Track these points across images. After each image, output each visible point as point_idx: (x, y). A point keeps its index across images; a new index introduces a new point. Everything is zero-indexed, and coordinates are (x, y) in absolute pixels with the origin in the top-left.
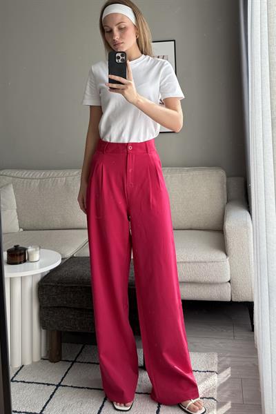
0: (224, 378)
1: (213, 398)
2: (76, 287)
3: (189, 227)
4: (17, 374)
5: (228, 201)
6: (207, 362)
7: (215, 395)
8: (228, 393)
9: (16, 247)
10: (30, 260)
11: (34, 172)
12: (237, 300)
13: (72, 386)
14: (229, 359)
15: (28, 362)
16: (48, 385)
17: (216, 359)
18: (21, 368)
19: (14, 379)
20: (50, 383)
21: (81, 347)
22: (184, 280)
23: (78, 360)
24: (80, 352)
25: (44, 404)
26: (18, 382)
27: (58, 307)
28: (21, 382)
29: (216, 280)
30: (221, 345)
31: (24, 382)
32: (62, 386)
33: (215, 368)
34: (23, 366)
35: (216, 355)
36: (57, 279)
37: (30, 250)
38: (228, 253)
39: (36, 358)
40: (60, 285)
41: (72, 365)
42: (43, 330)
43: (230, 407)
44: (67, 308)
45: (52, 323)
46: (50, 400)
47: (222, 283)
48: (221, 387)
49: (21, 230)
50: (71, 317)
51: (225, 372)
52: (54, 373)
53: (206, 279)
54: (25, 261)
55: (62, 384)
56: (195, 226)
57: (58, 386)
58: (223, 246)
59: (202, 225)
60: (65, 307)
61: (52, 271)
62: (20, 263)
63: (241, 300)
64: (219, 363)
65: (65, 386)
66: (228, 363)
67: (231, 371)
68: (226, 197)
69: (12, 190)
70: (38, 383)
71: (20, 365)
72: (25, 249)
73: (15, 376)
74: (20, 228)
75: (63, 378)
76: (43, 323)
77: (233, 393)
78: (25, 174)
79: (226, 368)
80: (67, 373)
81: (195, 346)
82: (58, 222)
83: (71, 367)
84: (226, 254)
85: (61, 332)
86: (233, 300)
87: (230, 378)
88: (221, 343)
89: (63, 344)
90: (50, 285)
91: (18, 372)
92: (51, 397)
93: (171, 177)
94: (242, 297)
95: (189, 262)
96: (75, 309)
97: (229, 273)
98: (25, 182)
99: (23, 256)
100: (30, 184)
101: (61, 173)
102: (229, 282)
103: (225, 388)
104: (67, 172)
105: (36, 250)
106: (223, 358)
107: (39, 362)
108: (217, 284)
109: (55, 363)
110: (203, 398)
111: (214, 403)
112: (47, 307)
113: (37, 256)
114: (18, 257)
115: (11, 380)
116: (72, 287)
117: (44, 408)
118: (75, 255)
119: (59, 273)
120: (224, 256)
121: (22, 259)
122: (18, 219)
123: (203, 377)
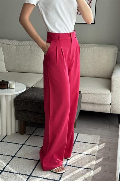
0: (102, 147)
1: (94, 155)
2: (33, 102)
3: (94, 76)
4: (4, 138)
5: (117, 64)
6: (95, 140)
7: (96, 154)
8: (102, 154)
9: (3, 81)
10: (11, 88)
12: (113, 113)
13: (29, 145)
14: (105, 139)
15: (9, 134)
16: (18, 144)
17: (99, 139)
20: (20, 143)
21: (35, 129)
22: (87, 102)
23: (33, 134)
24: (34, 131)
25: (16, 152)
26: (4, 142)
27: (24, 110)
29: (104, 103)
30: (102, 132)
31: (7, 142)
32: (25, 145)
33: (98, 143)
34: (7, 135)
35: (99, 137)
36: (24, 98)
37: (10, 82)
39: (14, 132)
40: (25, 100)
41: (30, 136)
42: (17, 121)
43: (102, 160)
44: (29, 111)
45: (21, 117)
47: (107, 105)
48: (99, 151)
49: (7, 71)
50: (30, 115)
51: (102, 145)
52: (22, 139)
53: (99, 102)
54: (8, 88)
55: (25, 144)
56: (97, 76)
57: (23, 145)
58: (109, 87)
59: (101, 76)
60: (27, 111)
61: (22, 94)
62: (5, 89)
63: (115, 113)
65: (26, 145)
66: (104, 141)
67: (105, 144)
68: (116, 62)
70: (14, 143)
72: (7, 82)
73: (3, 139)
74: (6, 70)
75: (26, 142)
76: (17, 117)
77: (104, 154)
79: (103, 143)
80: (27, 139)
81: (90, 132)
82: (26, 69)
83: (30, 137)
84: (111, 91)
86: (111, 113)
87: (104, 147)
88: (102, 131)
89: (26, 127)
90: (20, 100)
91: (5, 137)
92: (19, 149)
93: (88, 49)
95: (91, 94)
96: (32, 112)
97: (111, 100)
99: (6, 85)
100: (11, 48)
102: (110, 104)
103: (101, 152)
105: (13, 83)
106: (102, 138)
107: (15, 134)
108: (104, 105)
109: (22, 134)
110: (90, 155)
111: (95, 157)
112: (19, 111)
113: (14, 86)
114: (4, 86)
115: (1, 141)
116: (31, 102)
117: (16, 154)
118: (33, 87)
119: (25, 95)
120: (109, 92)
121: (6, 87)
122: (5, 66)
123: (92, 146)
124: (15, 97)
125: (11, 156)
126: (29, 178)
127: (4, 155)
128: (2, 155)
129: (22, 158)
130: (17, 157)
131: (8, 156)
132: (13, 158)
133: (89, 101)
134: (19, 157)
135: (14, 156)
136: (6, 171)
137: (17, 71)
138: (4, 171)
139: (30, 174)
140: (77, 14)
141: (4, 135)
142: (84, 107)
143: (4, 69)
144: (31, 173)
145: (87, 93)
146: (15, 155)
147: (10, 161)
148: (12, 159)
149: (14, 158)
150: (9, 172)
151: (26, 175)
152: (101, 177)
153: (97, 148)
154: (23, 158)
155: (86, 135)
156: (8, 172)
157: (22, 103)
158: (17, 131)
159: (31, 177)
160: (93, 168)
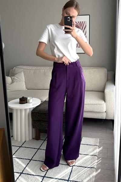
1: (96, 156)
2: (46, 113)
3: (92, 90)
4: (23, 144)
5: (107, 80)
6: (95, 142)
7: (97, 154)
9: (23, 97)
10: (29, 102)
11: (32, 67)
13: (44, 149)
15: (27, 140)
16: (35, 149)
17: (99, 141)
22: (88, 111)
26: (23, 147)
30: (101, 135)
31: (26, 147)
32: (40, 149)
33: (98, 144)
35: (99, 139)
36: (39, 110)
37: (29, 98)
39: (31, 138)
40: (40, 112)
42: (34, 129)
44: (43, 121)
45: (36, 126)
48: (99, 152)
49: (27, 89)
52: (37, 144)
53: (97, 111)
54: (26, 103)
55: (40, 148)
56: (94, 90)
57: (38, 149)
58: (104, 98)
59: (97, 90)
60: (41, 120)
61: (37, 107)
62: (24, 103)
63: (110, 119)
64: (99, 142)
68: (106, 79)
69: (23, 74)
71: (24, 141)
72: (26, 98)
74: (26, 88)
75: (40, 146)
76: (34, 126)
78: (28, 68)
80: (42, 144)
81: (91, 135)
83: (44, 142)
84: (105, 102)
85: (40, 129)
86: (107, 119)
89: (41, 133)
92: (36, 153)
93: (86, 71)
94: (110, 118)
95: (90, 104)
97: (105, 109)
98: (28, 71)
99: (25, 101)
100: (30, 72)
101: (42, 68)
102: (105, 112)
104: (45, 68)
105: (31, 99)
106: (101, 140)
107: (31, 140)
108: (101, 112)
109: (38, 140)
110: (92, 155)
111: (96, 157)
112: (35, 120)
113: (31, 101)
114: (24, 101)
115: (21, 147)
116: (44, 113)
117: (33, 157)
118: (46, 100)
119: (40, 108)
120: (104, 102)
121: (25, 102)
122: (26, 85)
123: (93, 147)
124: (32, 109)
125: (29, 159)
126: (43, 179)
127: (23, 159)
128: (22, 159)
129: (37, 161)
130: (34, 160)
131: (26, 159)
132: (30, 161)
134: (35, 160)
135: (31, 160)
136: (24, 174)
137: (34, 89)
138: (23, 173)
139: (44, 175)
140: (77, 47)
142: (86, 115)
143: (24, 88)
144: (45, 175)
145: (87, 103)
146: (32, 158)
147: (28, 164)
148: (29, 162)
149: (31, 161)
150: (27, 174)
151: (41, 176)
152: (102, 175)
153: (98, 150)
154: (39, 161)
155: (88, 138)
157: (38, 114)
158: (34, 137)
159: (45, 178)
160: (95, 167)
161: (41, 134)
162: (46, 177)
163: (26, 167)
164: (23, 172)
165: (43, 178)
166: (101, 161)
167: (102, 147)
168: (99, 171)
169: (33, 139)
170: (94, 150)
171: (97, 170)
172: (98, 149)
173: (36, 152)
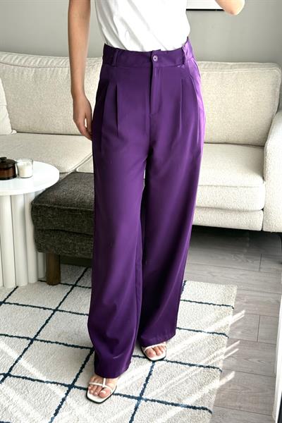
1: (224, 334)
2: (76, 210)
3: (225, 141)
4: (10, 295)
6: (224, 295)
7: (227, 331)
8: (242, 329)
9: (3, 159)
11: (27, 56)
12: (269, 230)
13: (70, 312)
15: (23, 283)
16: (45, 309)
17: (235, 292)
18: (15, 289)
19: (6, 301)
20: (47, 307)
21: (82, 271)
22: (208, 206)
23: (79, 284)
24: (82, 276)
25: (39, 329)
26: (10, 304)
27: (55, 230)
28: (15, 304)
29: (247, 208)
30: (242, 277)
31: (18, 304)
32: (60, 311)
33: (232, 303)
34: (17, 287)
35: (235, 290)
36: (53, 200)
37: (20, 163)
38: (266, 178)
39: (33, 279)
40: (56, 206)
41: (72, 289)
42: (40, 254)
44: (66, 232)
45: (48, 246)
46: (45, 324)
47: (255, 211)
48: (236, 324)
49: (15, 132)
50: (70, 241)
52: (52, 295)
53: (235, 206)
54: (15, 176)
55: (59, 309)
56: (231, 140)
57: (55, 311)
58: (260, 168)
59: (241, 141)
60: (62, 231)
62: (9, 179)
64: (237, 297)
65: (63, 311)
70: (34, 307)
72: (14, 163)
73: (8, 297)
74: (12, 129)
75: (61, 302)
76: (40, 246)
77: (248, 330)
80: (65, 297)
83: (71, 291)
84: (263, 178)
85: (59, 256)
86: (264, 230)
89: (62, 266)
90: (45, 206)
91: (12, 293)
92: (47, 322)
93: (208, 75)
94: (275, 227)
95: (216, 186)
97: (263, 201)
98: (16, 70)
99: (11, 170)
100: (22, 73)
102: (263, 210)
105: (28, 164)
107: (35, 284)
108: (247, 211)
109: (53, 285)
110: (213, 333)
112: (42, 230)
114: (6, 172)
115: (4, 302)
116: (70, 210)
117: (38, 333)
118: (77, 170)
119: (56, 193)
120: (260, 180)
121: (11, 174)
122: (10, 118)
123: (217, 311)
124: (33, 197)
125: (28, 338)
126: (68, 392)
127: (12, 336)
128: (7, 335)
129: (52, 343)
130: (41, 341)
131: (19, 337)
132: (31, 343)
133: (212, 204)
134: (45, 341)
135: (35, 339)
136: (14, 377)
137: (38, 131)
138: (11, 376)
139: (71, 383)
141: (11, 286)
142: (200, 217)
143: (7, 128)
144: (75, 381)
145: (207, 183)
146: (36, 336)
147: (26, 349)
148: (29, 345)
149: (35, 342)
150: (23, 378)
151: (62, 384)
152: (239, 388)
153: (230, 319)
154: (57, 343)
155: (203, 284)
156: (19, 377)
157: (50, 212)
158: (42, 276)
159: (73, 390)
160: (220, 365)
161: (64, 268)
162: (76, 387)
163: (19, 359)
164: (12, 373)
165: (67, 388)
166: (237, 350)
167: (243, 312)
168: (231, 376)
169: (40, 281)
170: (218, 319)
171: (223, 373)
172: (231, 316)
173: (50, 318)
